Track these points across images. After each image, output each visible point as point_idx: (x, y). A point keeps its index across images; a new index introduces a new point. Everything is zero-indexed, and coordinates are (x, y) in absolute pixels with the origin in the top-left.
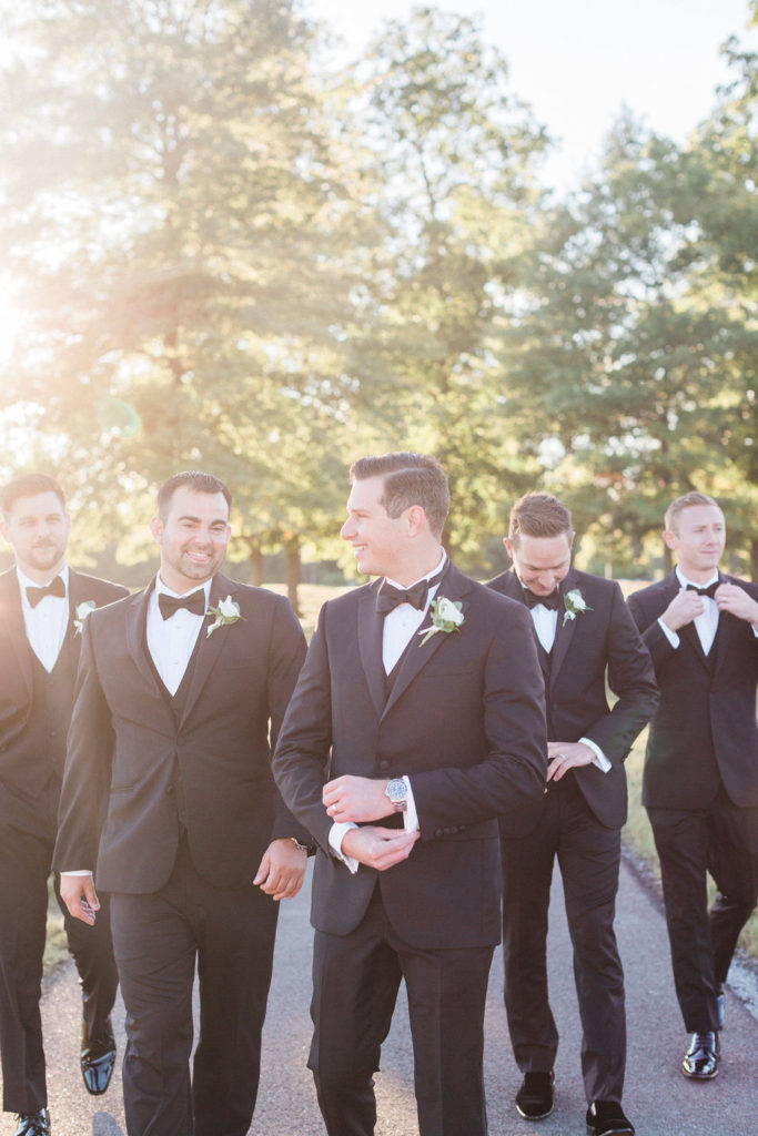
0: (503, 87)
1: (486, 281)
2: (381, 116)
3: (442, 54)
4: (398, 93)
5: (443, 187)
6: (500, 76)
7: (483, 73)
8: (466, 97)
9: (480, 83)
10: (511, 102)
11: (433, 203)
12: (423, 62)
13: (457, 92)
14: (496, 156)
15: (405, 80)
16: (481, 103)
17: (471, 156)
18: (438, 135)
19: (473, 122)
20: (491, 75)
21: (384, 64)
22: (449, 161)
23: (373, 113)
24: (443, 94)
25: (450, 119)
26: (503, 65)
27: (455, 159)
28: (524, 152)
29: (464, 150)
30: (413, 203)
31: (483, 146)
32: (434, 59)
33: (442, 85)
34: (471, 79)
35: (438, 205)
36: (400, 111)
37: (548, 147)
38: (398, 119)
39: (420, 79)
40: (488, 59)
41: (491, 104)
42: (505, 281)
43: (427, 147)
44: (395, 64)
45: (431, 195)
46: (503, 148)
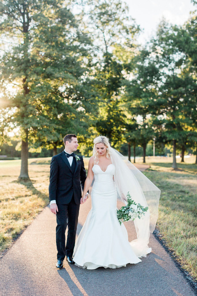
0: (127, 14)
1: (122, 70)
2: (92, 22)
3: (110, 4)
4: (97, 15)
5: (110, 43)
6: (126, 11)
7: (122, 10)
8: (116, 17)
9: (121, 13)
10: (129, 18)
11: (107, 47)
12: (104, 6)
13: (114, 15)
14: (125, 34)
15: (99, 11)
16: (121, 18)
17: (118, 34)
18: (108, 28)
19: (118, 24)
20: (124, 10)
21: (93, 7)
22: (111, 35)
23: (90, 20)
24: (110, 16)
25: (112, 23)
26: (127, 8)
27: (113, 35)
28: (133, 33)
29: (116, 32)
30: (101, 47)
31: (121, 31)
32: (108, 6)
33: (110, 13)
34: (118, 11)
35: (108, 48)
36: (97, 21)
37: (140, 31)
38: (97, 23)
39: (103, 11)
40: (123, 6)
41: (124, 19)
42: (127, 70)
43: (105, 31)
44: (96, 6)
45: (106, 45)
46: (127, 32)
